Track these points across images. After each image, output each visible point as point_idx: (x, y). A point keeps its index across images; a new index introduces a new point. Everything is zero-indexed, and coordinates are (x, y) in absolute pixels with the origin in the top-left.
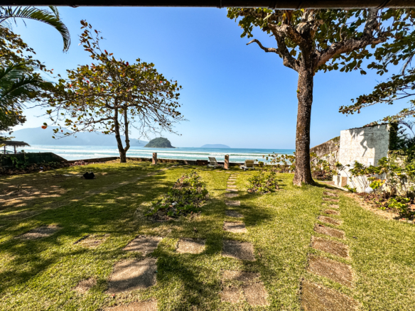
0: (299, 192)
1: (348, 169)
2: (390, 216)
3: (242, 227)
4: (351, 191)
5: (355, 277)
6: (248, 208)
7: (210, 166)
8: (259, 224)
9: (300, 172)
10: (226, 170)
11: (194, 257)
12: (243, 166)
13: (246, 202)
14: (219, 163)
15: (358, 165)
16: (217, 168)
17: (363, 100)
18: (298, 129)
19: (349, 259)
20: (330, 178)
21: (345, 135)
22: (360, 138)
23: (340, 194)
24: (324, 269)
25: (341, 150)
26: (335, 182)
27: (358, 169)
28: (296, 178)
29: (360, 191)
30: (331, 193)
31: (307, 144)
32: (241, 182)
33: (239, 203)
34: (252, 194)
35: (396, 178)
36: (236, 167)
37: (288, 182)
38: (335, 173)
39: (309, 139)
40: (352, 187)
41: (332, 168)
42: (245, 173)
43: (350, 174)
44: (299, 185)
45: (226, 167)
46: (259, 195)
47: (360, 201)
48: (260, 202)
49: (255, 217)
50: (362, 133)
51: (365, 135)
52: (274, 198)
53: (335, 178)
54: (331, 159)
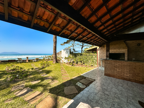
0: (55, 65)
1: (64, 58)
2: (71, 66)
3: (46, 75)
4: (65, 63)
5: (68, 75)
6: (45, 71)
7: (18, 62)
8: (50, 73)
9: (54, 60)
10: (27, 62)
11: (39, 83)
12: (34, 60)
13: (43, 70)
14: (23, 60)
15: (66, 57)
16: (23, 62)
17: (65, 43)
18: (54, 49)
19: (67, 73)
20: (60, 61)
21: (62, 51)
22: (65, 51)
23: (63, 64)
24: (64, 75)
25: (62, 54)
26: (61, 62)
27: (66, 58)
28: (54, 62)
29: (66, 63)
30: (61, 64)
31: (56, 53)
32: (38, 65)
33: (41, 70)
34: (43, 68)
35: (71, 59)
36: (31, 61)
37: (51, 63)
38: (61, 59)
39: (56, 52)
40: (65, 62)
41: (60, 58)
42: (36, 62)
43: (64, 59)
44: (55, 63)
45: (27, 61)
46: (45, 67)
47: (66, 64)
48: (47, 69)
49: (48, 72)
50: (65, 50)
51: (66, 51)
52: (50, 67)
53: (61, 61)
54: (60, 56)
